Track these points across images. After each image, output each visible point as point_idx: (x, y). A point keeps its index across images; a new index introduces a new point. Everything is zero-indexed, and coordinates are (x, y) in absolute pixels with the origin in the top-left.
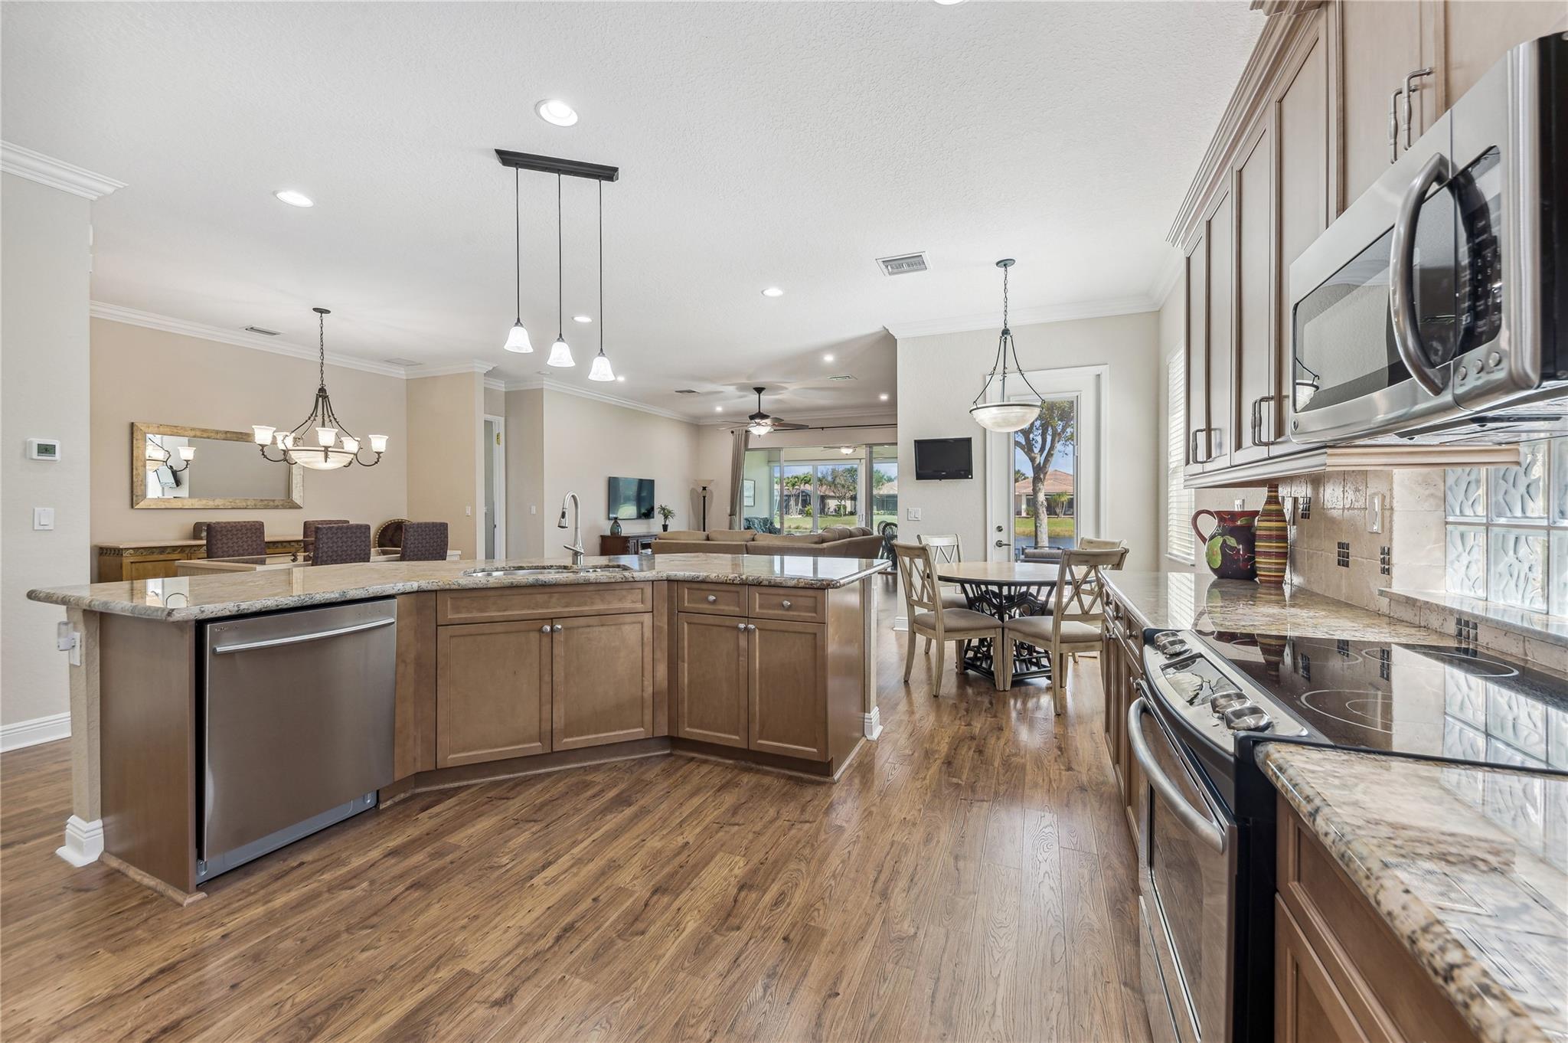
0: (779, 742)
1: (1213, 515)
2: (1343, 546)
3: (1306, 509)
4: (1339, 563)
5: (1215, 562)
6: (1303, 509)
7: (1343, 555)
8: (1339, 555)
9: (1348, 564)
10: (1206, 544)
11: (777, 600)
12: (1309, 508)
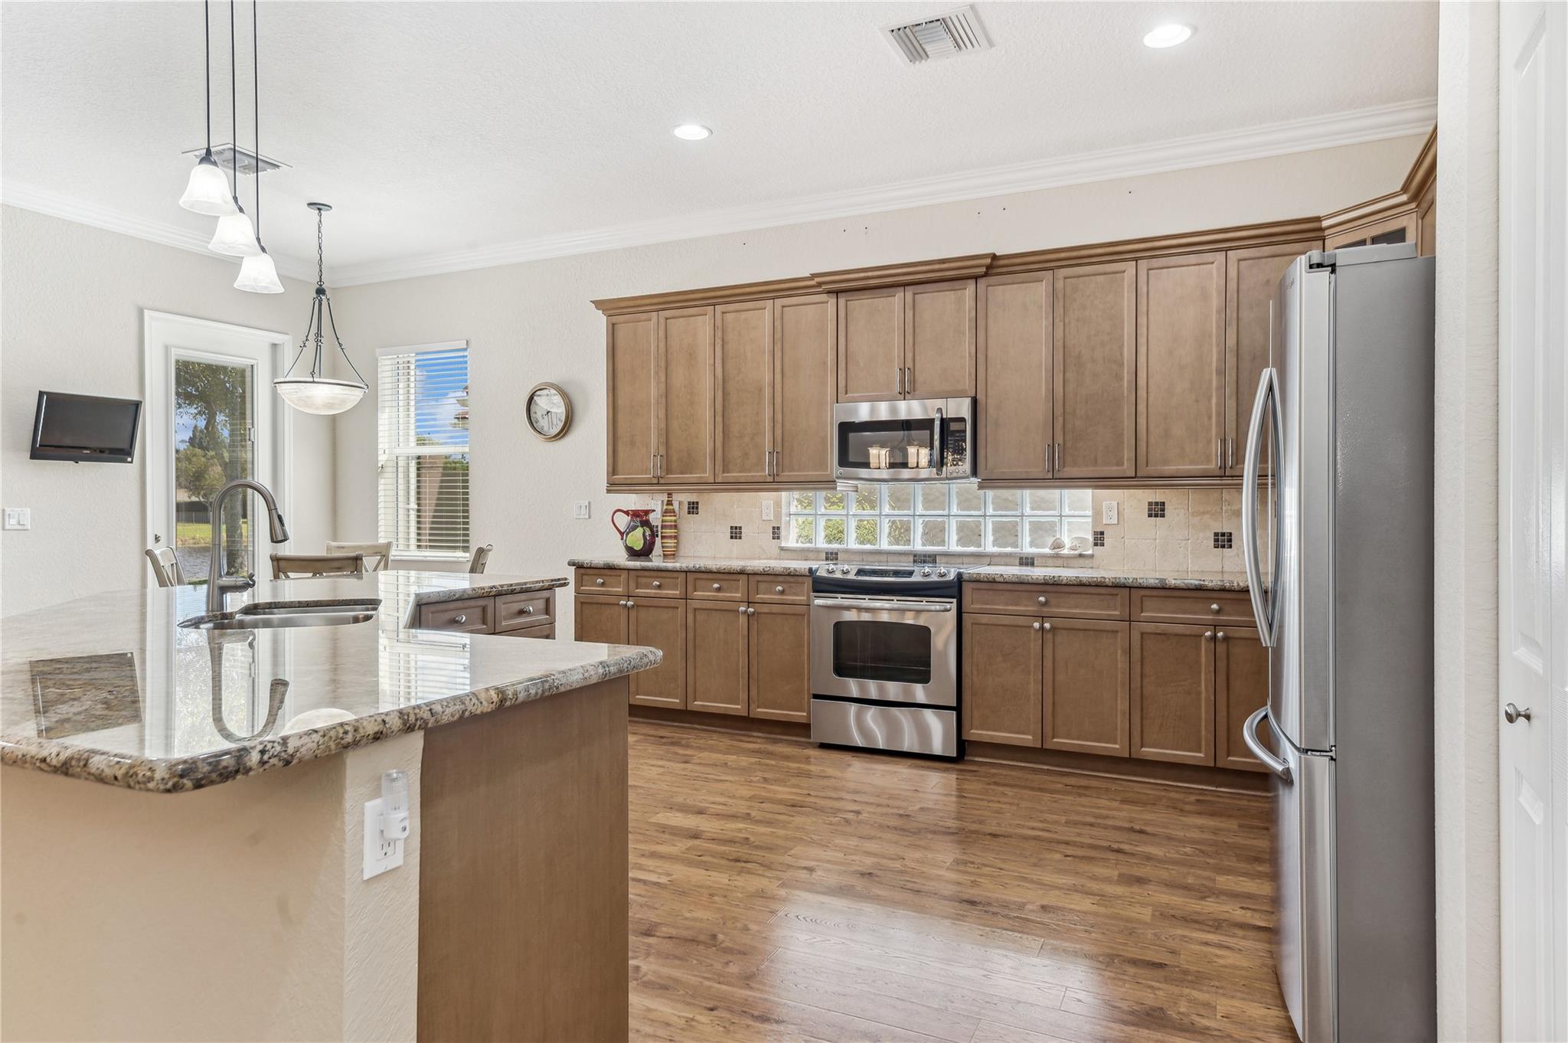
1: (627, 513)
2: (736, 528)
3: (693, 508)
4: (732, 537)
5: (638, 545)
6: (689, 508)
7: (736, 533)
8: (732, 533)
9: (740, 538)
10: (622, 534)
11: (517, 607)
12: (697, 508)
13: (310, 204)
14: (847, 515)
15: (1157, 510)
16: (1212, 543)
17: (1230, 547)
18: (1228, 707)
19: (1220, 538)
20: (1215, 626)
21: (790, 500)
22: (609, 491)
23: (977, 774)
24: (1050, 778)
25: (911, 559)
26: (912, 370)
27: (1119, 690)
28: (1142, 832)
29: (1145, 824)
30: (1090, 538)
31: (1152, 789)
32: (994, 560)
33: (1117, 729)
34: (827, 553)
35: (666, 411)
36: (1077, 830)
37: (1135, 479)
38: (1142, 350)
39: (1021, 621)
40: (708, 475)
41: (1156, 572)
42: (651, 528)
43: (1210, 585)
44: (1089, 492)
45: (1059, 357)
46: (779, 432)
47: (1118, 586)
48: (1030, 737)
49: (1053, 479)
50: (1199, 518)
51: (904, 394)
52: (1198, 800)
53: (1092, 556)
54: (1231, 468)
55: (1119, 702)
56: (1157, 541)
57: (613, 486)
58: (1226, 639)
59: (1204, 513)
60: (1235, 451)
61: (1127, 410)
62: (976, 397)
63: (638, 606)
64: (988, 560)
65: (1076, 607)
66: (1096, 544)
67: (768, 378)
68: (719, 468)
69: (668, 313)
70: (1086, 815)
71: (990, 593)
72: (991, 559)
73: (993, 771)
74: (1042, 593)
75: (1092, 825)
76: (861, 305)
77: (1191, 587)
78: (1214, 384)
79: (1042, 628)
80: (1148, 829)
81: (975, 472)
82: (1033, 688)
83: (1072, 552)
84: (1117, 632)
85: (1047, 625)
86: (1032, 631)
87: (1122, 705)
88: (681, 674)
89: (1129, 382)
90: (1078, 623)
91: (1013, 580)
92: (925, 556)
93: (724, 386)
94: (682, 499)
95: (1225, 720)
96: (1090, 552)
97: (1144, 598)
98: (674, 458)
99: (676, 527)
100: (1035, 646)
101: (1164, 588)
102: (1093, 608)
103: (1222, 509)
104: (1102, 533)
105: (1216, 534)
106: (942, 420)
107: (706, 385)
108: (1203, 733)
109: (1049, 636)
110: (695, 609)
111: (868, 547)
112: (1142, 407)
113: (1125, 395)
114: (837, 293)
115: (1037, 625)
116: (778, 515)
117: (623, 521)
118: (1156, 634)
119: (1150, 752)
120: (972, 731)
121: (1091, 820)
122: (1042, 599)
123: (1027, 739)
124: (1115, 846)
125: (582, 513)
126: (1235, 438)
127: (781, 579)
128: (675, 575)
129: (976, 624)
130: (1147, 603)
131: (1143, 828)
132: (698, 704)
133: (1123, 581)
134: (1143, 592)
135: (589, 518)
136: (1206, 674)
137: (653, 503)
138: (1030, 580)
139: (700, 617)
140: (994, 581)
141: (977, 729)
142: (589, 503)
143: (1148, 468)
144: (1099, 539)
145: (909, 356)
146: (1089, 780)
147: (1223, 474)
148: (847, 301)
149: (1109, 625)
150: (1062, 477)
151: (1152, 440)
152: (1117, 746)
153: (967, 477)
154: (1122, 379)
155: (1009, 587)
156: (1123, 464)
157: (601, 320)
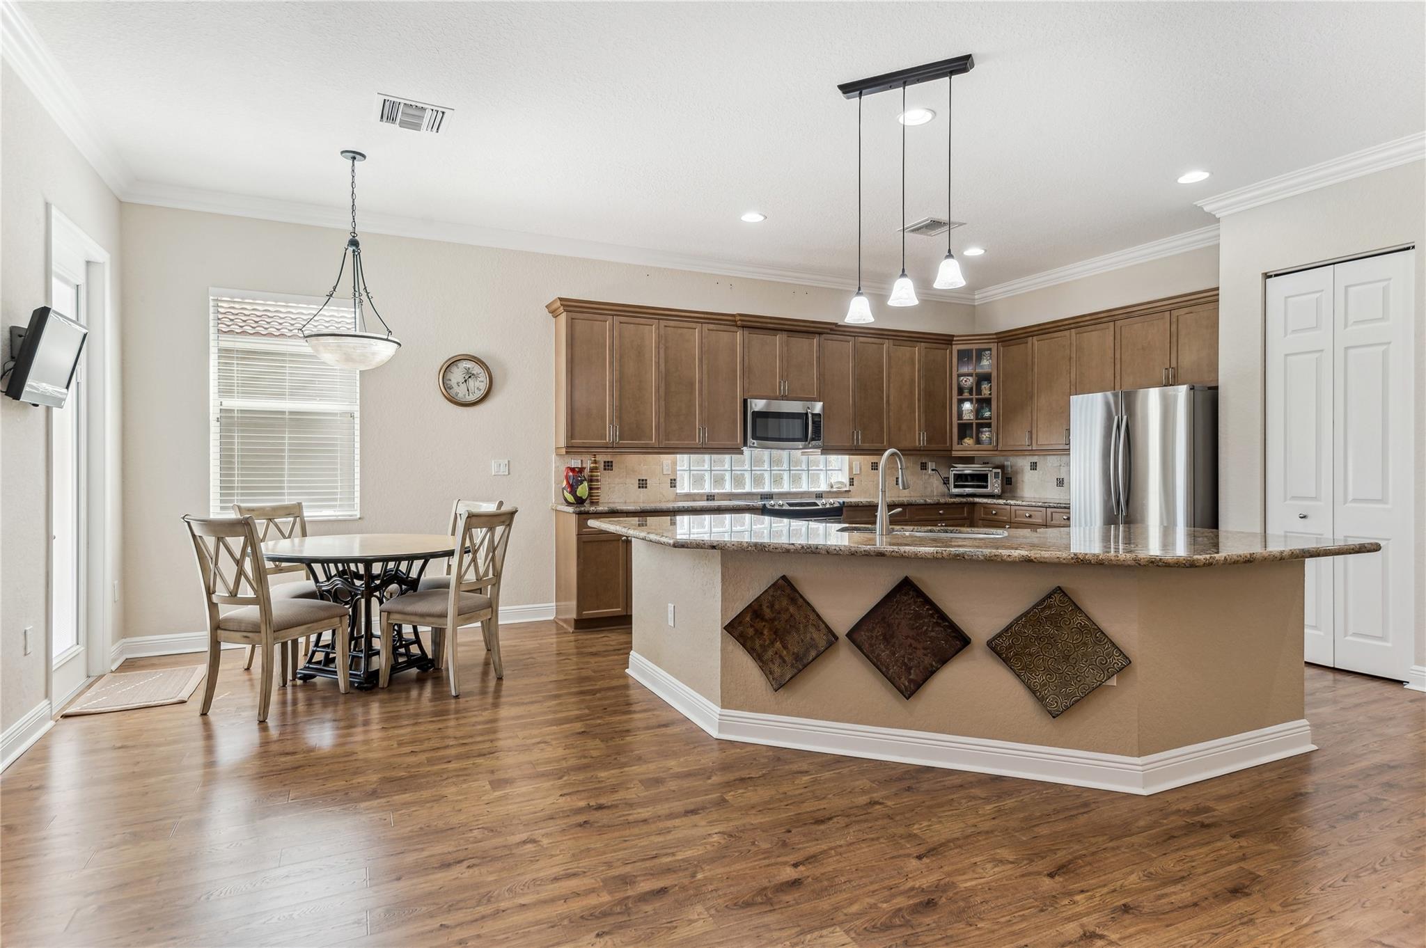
1: (572, 470)
2: (643, 480)
3: (608, 465)
4: (639, 487)
6: (604, 466)
7: (643, 484)
8: (639, 484)
9: (646, 487)
12: (612, 466)
13: (342, 152)
21: (683, 460)
30: (847, 481)
34: (707, 496)
38: (891, 385)
44: (847, 457)
45: (858, 384)
46: (706, 414)
57: (570, 449)
61: (885, 415)
66: (850, 485)
67: (697, 376)
69: (621, 319)
76: (757, 338)
78: (917, 405)
89: (886, 401)
92: (767, 495)
93: (666, 379)
94: (601, 458)
98: (626, 428)
99: (599, 480)
104: (853, 479)
107: (652, 376)
112: (891, 414)
113: (885, 407)
114: (744, 328)
116: (674, 471)
125: (502, 470)
135: (509, 474)
137: (586, 462)
142: (509, 462)
144: (851, 482)
145: (786, 373)
148: (749, 334)
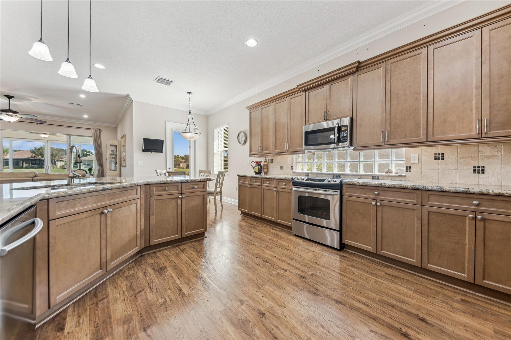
0: (193, 231)
1: (255, 162)
2: (282, 166)
3: (272, 161)
5: (257, 171)
7: (282, 168)
10: (253, 168)
11: (192, 186)
13: (188, 93)
14: (313, 162)
15: (440, 157)
16: (472, 171)
17: (484, 173)
18: (484, 254)
19: (477, 169)
20: (476, 212)
22: (250, 157)
23: (346, 258)
24: (379, 268)
25: (332, 176)
26: (329, 111)
27: (415, 236)
28: (423, 320)
29: (427, 314)
30: (405, 169)
31: (434, 286)
32: (362, 177)
33: (414, 253)
34: (306, 174)
35: (262, 134)
36: (384, 309)
37: (427, 143)
38: (431, 85)
39: (367, 201)
40: (271, 151)
41: (439, 183)
42: (261, 167)
43: (472, 191)
44: (404, 149)
45: (388, 96)
46: (289, 137)
47: (415, 189)
48: (371, 248)
49: (385, 145)
50: (464, 160)
51: (326, 120)
52: (462, 300)
53: (405, 176)
54: (486, 133)
55: (415, 241)
56: (439, 170)
57: (251, 155)
58: (483, 219)
59: (467, 157)
60: (488, 125)
61: (422, 112)
62: (352, 117)
63: (251, 187)
64: (359, 177)
65: (393, 197)
66: (407, 171)
67: (286, 121)
68: (274, 149)
69: (262, 107)
70: (392, 297)
71: (354, 189)
72: (361, 176)
73: (354, 258)
74: (376, 190)
75: (393, 306)
76: (313, 93)
77: (460, 191)
78: (474, 94)
79: (376, 204)
80: (428, 319)
81: (351, 144)
82: (372, 228)
83: (396, 174)
84: (415, 210)
85: (378, 204)
86: (372, 205)
87: (417, 242)
88: (260, 207)
89: (424, 100)
90: (394, 204)
91: (363, 184)
92: (336, 175)
93: (275, 125)
94: (269, 158)
95: (482, 261)
96: (404, 175)
97: (430, 195)
98: (264, 147)
99: (267, 166)
100: (373, 211)
101: (442, 191)
102: (402, 198)
103: (478, 155)
104: (410, 167)
105: (474, 167)
106: (339, 127)
107: (271, 125)
108: (467, 265)
109: (380, 208)
110: (264, 189)
111: (319, 172)
112: (430, 110)
113: (422, 106)
114: (305, 91)
115: (374, 203)
116: (293, 162)
117: (254, 164)
118: (437, 212)
119: (432, 267)
120: (346, 240)
121: (394, 302)
122: (376, 193)
123: (369, 248)
124: (404, 330)
125: (248, 163)
126: (488, 118)
127: (285, 181)
128: (259, 179)
129: (348, 200)
130: (432, 198)
131: (426, 317)
132: (264, 216)
133: (418, 187)
134: (429, 193)
136: (469, 236)
137: (261, 159)
138: (371, 185)
139: (265, 191)
140: (355, 185)
141: (348, 240)
142: (250, 160)
143: (434, 137)
144: (409, 169)
145: (328, 106)
146: (398, 272)
147: (480, 137)
148: (309, 93)
149: (410, 206)
150: (389, 144)
151: (436, 124)
152: (414, 261)
153: (348, 146)
154: (420, 100)
155: (362, 187)
156: (420, 136)
157: (248, 112)
